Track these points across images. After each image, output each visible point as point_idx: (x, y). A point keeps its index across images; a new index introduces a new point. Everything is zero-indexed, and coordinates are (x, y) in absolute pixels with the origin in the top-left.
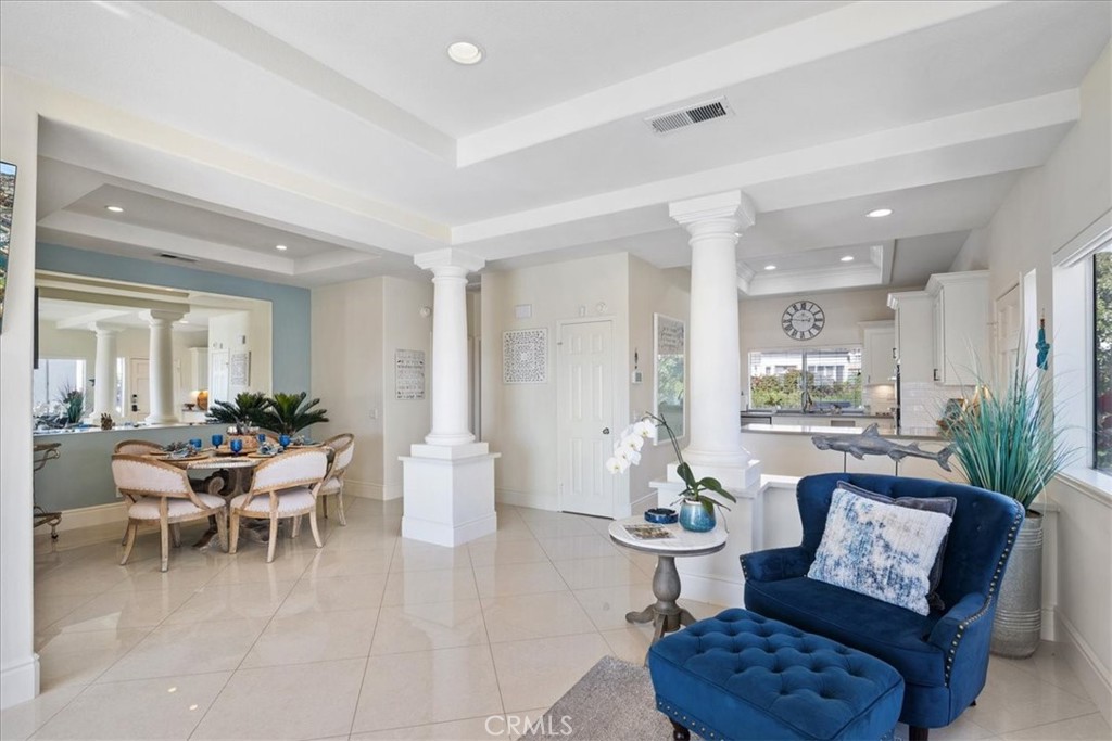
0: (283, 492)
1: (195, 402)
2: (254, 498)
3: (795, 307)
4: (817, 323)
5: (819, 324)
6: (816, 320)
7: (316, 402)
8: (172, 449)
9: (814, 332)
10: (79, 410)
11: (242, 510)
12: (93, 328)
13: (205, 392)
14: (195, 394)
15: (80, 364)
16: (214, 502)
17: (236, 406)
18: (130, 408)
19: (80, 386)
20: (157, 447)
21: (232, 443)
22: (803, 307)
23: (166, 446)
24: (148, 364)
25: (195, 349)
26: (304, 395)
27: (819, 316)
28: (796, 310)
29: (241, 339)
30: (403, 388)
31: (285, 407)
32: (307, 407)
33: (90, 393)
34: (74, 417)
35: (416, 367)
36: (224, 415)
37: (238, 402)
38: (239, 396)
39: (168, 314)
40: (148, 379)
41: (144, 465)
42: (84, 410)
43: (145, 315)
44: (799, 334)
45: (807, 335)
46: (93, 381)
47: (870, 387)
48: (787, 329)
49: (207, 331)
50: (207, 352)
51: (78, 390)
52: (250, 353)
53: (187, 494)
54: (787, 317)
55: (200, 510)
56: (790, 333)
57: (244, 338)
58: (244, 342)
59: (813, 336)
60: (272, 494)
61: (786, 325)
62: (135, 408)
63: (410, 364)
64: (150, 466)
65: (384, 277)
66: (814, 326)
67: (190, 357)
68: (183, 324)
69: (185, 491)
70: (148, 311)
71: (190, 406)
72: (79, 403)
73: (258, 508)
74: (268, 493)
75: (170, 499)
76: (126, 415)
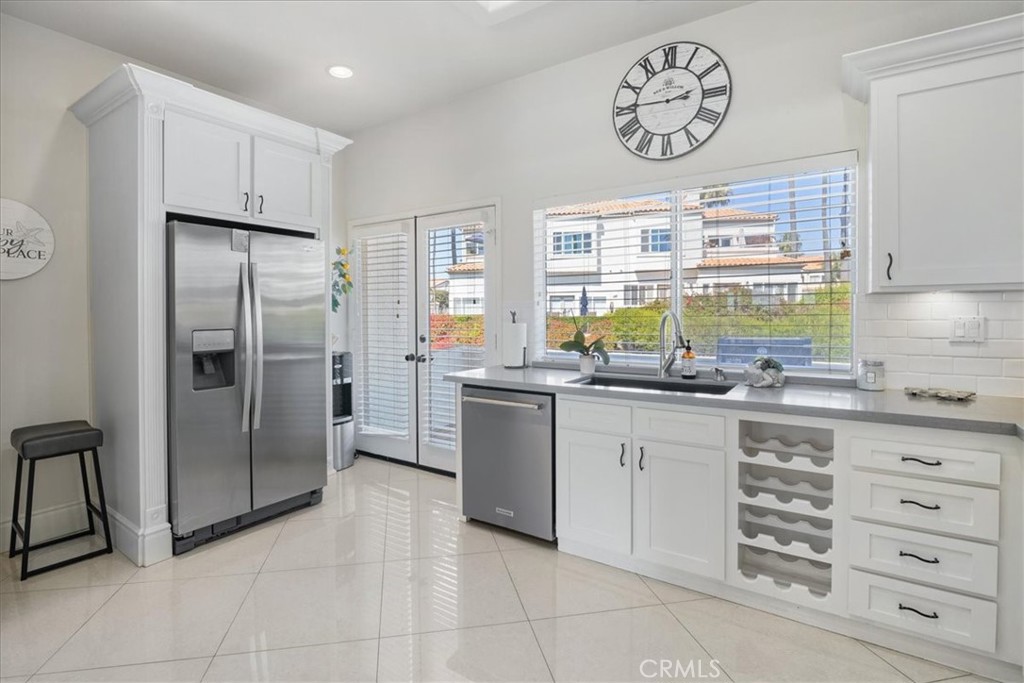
3: (645, 64)
4: (710, 103)
5: (717, 104)
6: (706, 94)
9: (702, 129)
22: (670, 63)
27: (717, 79)
28: (650, 73)
44: (657, 142)
45: (680, 144)
47: (889, 294)
48: (626, 132)
54: (627, 98)
56: (633, 143)
59: (697, 146)
61: (622, 121)
66: (702, 113)
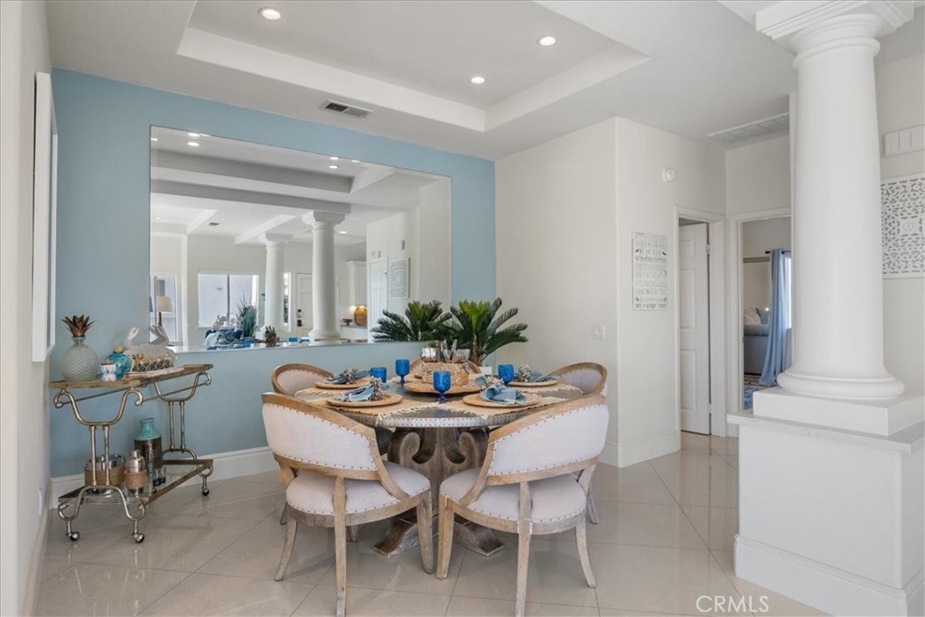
0: (543, 483)
1: (353, 318)
2: (486, 488)
7: (513, 313)
8: (345, 380)
10: (253, 324)
11: (464, 507)
12: (263, 240)
13: (362, 307)
14: (353, 309)
15: (255, 278)
16: (413, 484)
17: (406, 320)
18: (296, 323)
19: (254, 302)
20: (325, 374)
21: (436, 375)
23: (336, 375)
24: (311, 279)
25: (351, 262)
26: (498, 303)
29: (400, 244)
30: (643, 293)
31: (474, 319)
32: (502, 321)
33: (262, 307)
34: (249, 330)
35: (657, 260)
36: (393, 331)
37: (408, 314)
38: (409, 305)
39: (330, 214)
40: (311, 293)
41: (310, 417)
42: (257, 324)
43: (308, 216)
46: (264, 295)
49: (365, 243)
50: (365, 265)
51: (253, 305)
52: (410, 260)
53: (376, 473)
55: (394, 501)
57: (403, 242)
58: (403, 247)
60: (524, 488)
62: (299, 323)
63: (651, 255)
64: (318, 420)
65: (617, 118)
67: (347, 272)
68: (342, 232)
69: (373, 467)
70: (311, 213)
71: (348, 321)
72: (253, 318)
73: (494, 510)
74: (518, 485)
75: (350, 482)
76: (292, 329)
